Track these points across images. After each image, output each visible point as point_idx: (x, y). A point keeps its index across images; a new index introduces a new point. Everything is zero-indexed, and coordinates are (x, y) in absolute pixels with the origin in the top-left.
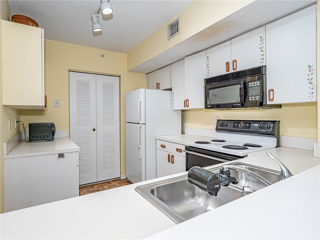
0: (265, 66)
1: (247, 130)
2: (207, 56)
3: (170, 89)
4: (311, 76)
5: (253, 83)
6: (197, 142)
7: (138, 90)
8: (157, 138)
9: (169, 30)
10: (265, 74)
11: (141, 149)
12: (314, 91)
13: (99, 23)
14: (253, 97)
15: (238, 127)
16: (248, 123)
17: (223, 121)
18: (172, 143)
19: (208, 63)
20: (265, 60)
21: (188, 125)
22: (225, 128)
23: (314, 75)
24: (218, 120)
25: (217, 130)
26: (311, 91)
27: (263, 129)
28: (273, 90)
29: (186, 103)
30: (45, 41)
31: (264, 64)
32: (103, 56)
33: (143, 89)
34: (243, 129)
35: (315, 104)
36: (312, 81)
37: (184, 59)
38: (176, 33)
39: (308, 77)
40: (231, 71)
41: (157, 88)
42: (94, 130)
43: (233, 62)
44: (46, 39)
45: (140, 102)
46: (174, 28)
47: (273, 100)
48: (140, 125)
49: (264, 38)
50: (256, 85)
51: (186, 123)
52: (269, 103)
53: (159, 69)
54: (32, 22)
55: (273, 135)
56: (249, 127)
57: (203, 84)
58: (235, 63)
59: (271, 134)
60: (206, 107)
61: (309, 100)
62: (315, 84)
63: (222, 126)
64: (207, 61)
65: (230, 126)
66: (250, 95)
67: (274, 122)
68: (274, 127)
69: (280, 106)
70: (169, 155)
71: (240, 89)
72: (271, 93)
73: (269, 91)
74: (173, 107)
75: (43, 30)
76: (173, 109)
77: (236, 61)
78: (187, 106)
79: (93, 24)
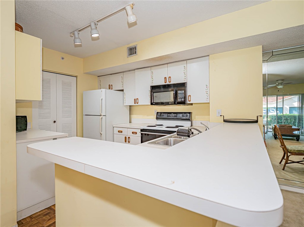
0: (187, 83)
1: (176, 118)
2: (152, 71)
3: (122, 90)
4: (207, 90)
5: (180, 91)
6: (148, 126)
7: (100, 90)
8: (114, 126)
9: (128, 51)
10: (187, 87)
11: (102, 135)
12: (208, 97)
13: (80, 39)
14: (181, 99)
15: (170, 116)
16: (176, 114)
17: (161, 113)
18: (128, 129)
19: (152, 76)
20: (186, 79)
21: (134, 117)
22: (162, 117)
23: (208, 90)
24: (157, 113)
25: (157, 118)
26: (207, 97)
27: (184, 117)
28: (190, 96)
29: (136, 101)
30: (42, 48)
31: (186, 82)
32: (63, 58)
33: (104, 89)
34: (173, 117)
35: (209, 103)
36: (208, 93)
37: (135, 70)
38: (134, 55)
39: (206, 91)
40: (168, 83)
41: (109, 89)
42: (55, 122)
43: (169, 77)
44: (44, 48)
45: (102, 99)
46: (132, 51)
47: (190, 101)
48: (101, 117)
49: (186, 67)
50: (182, 93)
51: (132, 115)
52: (188, 102)
53: (111, 74)
54: (21, 29)
55: (190, 120)
56: (176, 116)
57: (149, 89)
58: (170, 78)
59: (188, 120)
60: (152, 104)
61: (206, 102)
62: (209, 94)
63: (160, 116)
64: (152, 74)
65: (165, 116)
66: (179, 97)
67: (190, 113)
68: (190, 116)
69: (192, 104)
70: (126, 138)
71: (174, 94)
72: (190, 97)
73: (189, 96)
74: (124, 103)
75: (41, 40)
76: (124, 105)
77: (170, 77)
78: (137, 103)
79: (74, 39)
